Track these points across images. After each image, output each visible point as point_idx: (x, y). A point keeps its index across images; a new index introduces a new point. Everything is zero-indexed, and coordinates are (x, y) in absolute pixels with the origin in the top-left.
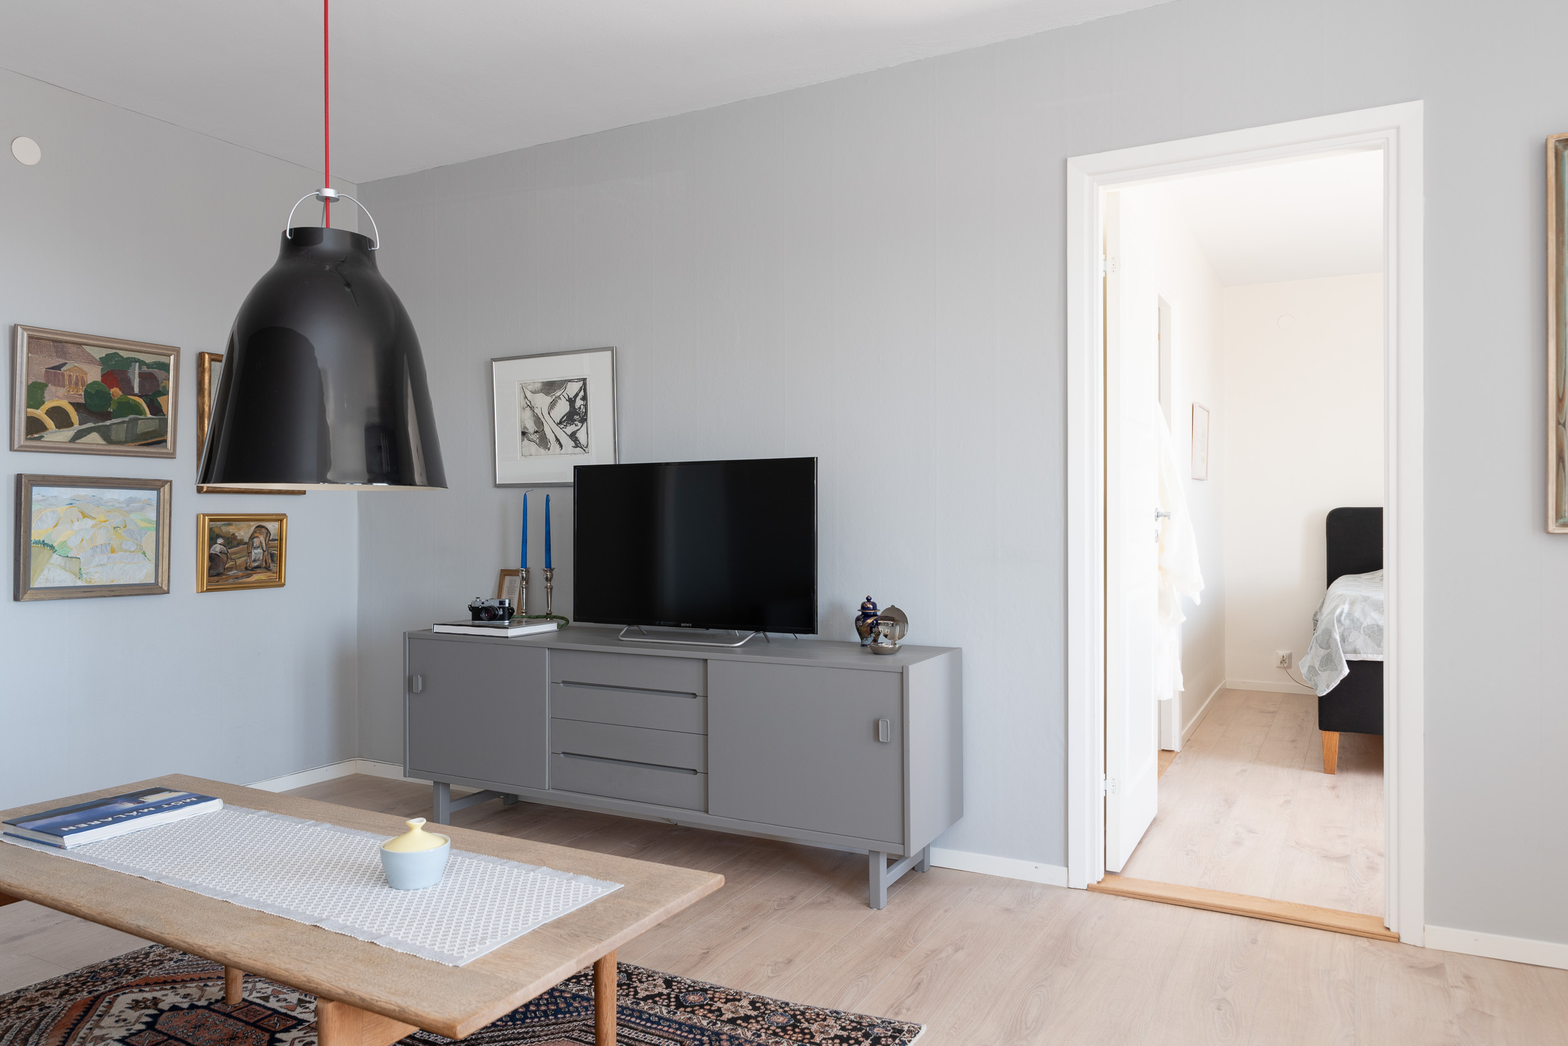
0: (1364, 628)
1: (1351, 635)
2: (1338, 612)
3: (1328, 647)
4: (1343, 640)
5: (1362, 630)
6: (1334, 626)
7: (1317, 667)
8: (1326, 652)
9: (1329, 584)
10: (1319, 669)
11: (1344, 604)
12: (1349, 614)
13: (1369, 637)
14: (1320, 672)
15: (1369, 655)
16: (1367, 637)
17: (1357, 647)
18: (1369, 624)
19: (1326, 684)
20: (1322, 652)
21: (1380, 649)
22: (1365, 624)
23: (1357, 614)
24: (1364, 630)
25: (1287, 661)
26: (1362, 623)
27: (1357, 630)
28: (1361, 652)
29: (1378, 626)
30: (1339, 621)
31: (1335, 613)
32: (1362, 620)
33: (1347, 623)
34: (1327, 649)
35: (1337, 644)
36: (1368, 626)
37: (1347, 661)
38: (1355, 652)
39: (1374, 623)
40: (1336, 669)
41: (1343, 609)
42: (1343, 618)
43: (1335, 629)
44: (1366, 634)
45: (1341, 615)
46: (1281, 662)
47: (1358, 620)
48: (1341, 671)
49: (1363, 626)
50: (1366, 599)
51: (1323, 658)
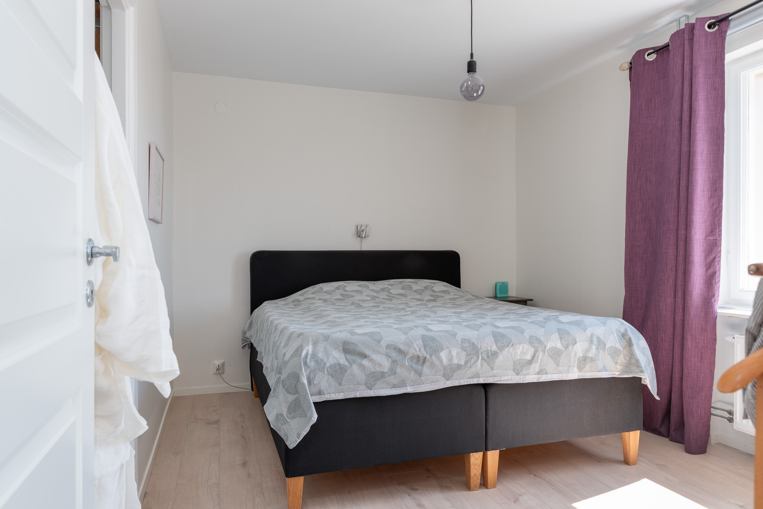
0: (327, 368)
1: (317, 376)
2: (304, 354)
3: (296, 392)
4: (310, 383)
5: (326, 371)
6: (301, 370)
7: (285, 413)
8: (294, 397)
9: (252, 311)
10: (287, 416)
11: (308, 345)
12: (314, 355)
13: (332, 377)
14: (288, 420)
15: (332, 395)
16: (330, 377)
17: (322, 389)
18: (332, 363)
19: (296, 433)
20: (291, 398)
21: (341, 387)
22: (328, 365)
23: (320, 355)
24: (328, 371)
25: (221, 368)
26: (325, 364)
27: (321, 371)
28: (326, 393)
29: (339, 364)
30: (305, 364)
31: (301, 355)
32: (325, 360)
33: (312, 364)
34: (294, 394)
35: (306, 389)
36: (331, 366)
37: (314, 403)
38: (320, 393)
39: (336, 362)
40: (304, 415)
41: (308, 350)
42: (308, 360)
43: (303, 373)
44: (329, 375)
45: (306, 357)
46: (217, 370)
47: (322, 360)
48: (311, 418)
49: (326, 367)
50: (326, 338)
51: (291, 404)
